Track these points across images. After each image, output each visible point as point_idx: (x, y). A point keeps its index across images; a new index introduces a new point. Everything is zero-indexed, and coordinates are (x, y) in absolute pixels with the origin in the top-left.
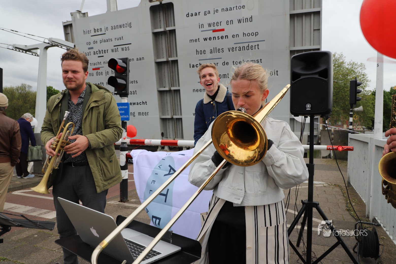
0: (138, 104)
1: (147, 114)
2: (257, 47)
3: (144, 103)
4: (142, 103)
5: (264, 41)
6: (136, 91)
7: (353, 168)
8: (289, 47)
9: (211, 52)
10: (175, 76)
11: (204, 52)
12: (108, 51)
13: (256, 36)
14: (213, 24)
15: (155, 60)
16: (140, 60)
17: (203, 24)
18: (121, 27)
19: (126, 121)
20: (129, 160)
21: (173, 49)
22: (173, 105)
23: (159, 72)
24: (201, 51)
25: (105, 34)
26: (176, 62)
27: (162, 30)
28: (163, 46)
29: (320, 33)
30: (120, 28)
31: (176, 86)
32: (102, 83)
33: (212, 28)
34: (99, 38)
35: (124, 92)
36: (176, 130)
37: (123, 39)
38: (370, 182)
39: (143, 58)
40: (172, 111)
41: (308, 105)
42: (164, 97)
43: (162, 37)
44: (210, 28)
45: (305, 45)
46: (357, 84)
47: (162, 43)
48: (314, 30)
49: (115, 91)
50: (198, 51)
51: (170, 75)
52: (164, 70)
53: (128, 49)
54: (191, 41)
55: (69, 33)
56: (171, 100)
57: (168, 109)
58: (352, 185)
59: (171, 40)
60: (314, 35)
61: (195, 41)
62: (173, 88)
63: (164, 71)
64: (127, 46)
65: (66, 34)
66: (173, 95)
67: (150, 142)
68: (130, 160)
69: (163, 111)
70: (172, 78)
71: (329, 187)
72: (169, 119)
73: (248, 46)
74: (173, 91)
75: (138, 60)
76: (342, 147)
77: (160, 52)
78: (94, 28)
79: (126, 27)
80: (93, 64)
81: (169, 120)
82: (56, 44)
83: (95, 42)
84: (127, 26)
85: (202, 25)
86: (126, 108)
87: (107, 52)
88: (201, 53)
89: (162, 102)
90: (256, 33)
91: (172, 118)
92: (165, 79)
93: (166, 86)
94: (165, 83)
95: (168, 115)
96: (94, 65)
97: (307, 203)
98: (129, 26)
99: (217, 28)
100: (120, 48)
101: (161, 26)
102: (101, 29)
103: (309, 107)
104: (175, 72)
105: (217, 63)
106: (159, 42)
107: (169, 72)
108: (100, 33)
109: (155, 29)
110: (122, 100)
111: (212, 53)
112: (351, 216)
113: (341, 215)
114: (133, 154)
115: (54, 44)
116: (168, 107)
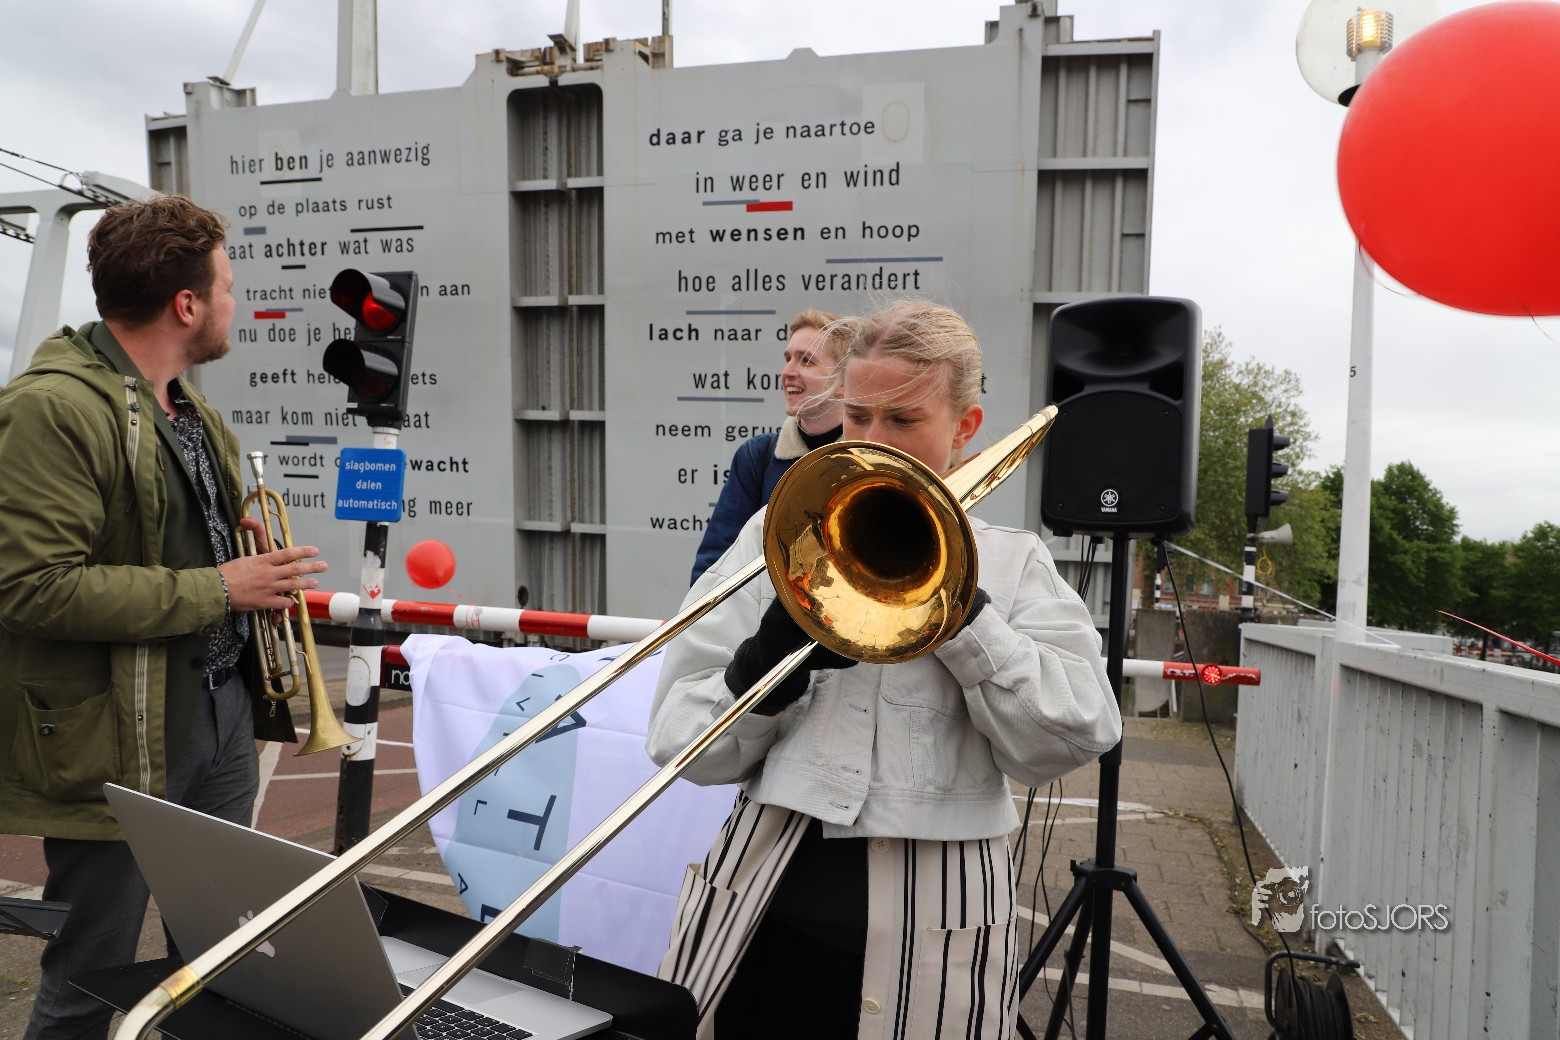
0: (432, 469)
1: (465, 509)
2: (910, 280)
3: (454, 466)
4: (448, 466)
5: (940, 259)
6: (427, 415)
7: (1257, 753)
8: (1031, 291)
9: (736, 287)
10: (590, 366)
11: (708, 283)
12: (325, 247)
13: (909, 240)
14: (751, 182)
15: (512, 299)
16: (454, 292)
17: (711, 179)
18: (385, 157)
19: (387, 524)
20: (394, 672)
21: (590, 263)
22: (572, 480)
23: (527, 346)
24: (697, 281)
25: (319, 179)
26: (595, 313)
27: (550, 184)
28: (551, 248)
29: (1143, 247)
30: (383, 161)
31: (591, 409)
32: (289, 372)
33: (747, 194)
34: (296, 192)
35: (388, 408)
36: (578, 581)
37: (390, 207)
38: (1319, 807)
39: (466, 288)
40: (569, 503)
41: (1107, 493)
42: (539, 447)
43: (550, 213)
44: (738, 195)
45: (1089, 289)
46: (1275, 442)
47: (547, 234)
48: (1124, 236)
49: (350, 400)
50: (685, 278)
51: (571, 362)
52: (548, 341)
53: (410, 248)
54: (661, 237)
55: (169, 164)
56: (568, 460)
57: (551, 494)
58: (1252, 819)
59: (584, 229)
60: (1121, 252)
61: (677, 237)
62: (576, 415)
63: (545, 346)
64: (404, 235)
65: (158, 166)
66: (576, 442)
67: (477, 615)
68: (397, 676)
69: (529, 501)
70: (575, 376)
71: (1167, 824)
72: (552, 535)
73: (878, 272)
74: (576, 425)
75: (446, 294)
76: (1219, 670)
77: (536, 270)
78: (276, 154)
79: (407, 161)
80: (258, 295)
81: (552, 541)
82: (112, 198)
83: (275, 208)
84: (412, 156)
85: (709, 182)
86: (389, 473)
87: (323, 253)
88: (697, 287)
89: (529, 467)
90: (910, 227)
91: (566, 534)
92: (549, 377)
93: (549, 405)
94: (549, 390)
95: (551, 520)
96: (264, 296)
97: (1092, 872)
98: (420, 159)
99: (763, 196)
100: (375, 239)
101: (549, 169)
102: (303, 160)
103: (1112, 502)
104: (590, 351)
105: (757, 331)
106: (535, 229)
107: (567, 352)
108: (297, 174)
109: (524, 178)
110: (377, 436)
111: (739, 289)
112: (1245, 934)
113: (1212, 932)
114: (412, 652)
115: (102, 199)
116: (551, 487)
